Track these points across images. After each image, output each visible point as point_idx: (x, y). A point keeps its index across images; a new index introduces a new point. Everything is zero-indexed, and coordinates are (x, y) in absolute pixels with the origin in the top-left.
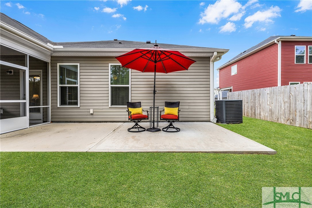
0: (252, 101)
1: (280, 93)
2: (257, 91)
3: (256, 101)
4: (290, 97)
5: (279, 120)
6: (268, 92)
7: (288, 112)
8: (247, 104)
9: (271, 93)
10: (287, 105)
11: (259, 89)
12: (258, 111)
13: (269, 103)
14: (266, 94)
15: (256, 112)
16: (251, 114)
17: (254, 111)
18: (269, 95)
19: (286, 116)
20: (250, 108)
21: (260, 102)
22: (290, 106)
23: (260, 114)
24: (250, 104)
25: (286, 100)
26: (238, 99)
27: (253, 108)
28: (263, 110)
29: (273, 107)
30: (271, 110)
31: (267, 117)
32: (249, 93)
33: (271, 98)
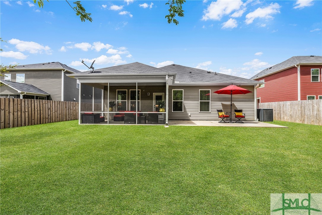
0: (278, 109)
1: (296, 105)
2: (281, 103)
3: (281, 109)
4: (302, 107)
5: (296, 121)
6: (289, 104)
7: (301, 116)
8: (275, 111)
9: (291, 104)
10: (300, 112)
11: (283, 102)
12: (283, 116)
13: (289, 111)
14: (288, 105)
15: (281, 117)
16: (278, 118)
17: (280, 116)
18: (289, 106)
19: (300, 118)
20: (277, 114)
21: (284, 110)
22: (302, 113)
23: (284, 118)
24: (277, 111)
25: (299, 109)
26: (268, 108)
27: (279, 113)
28: (286, 115)
29: (292, 113)
30: (291, 115)
31: (289, 119)
32: (276, 104)
33: (291, 108)
